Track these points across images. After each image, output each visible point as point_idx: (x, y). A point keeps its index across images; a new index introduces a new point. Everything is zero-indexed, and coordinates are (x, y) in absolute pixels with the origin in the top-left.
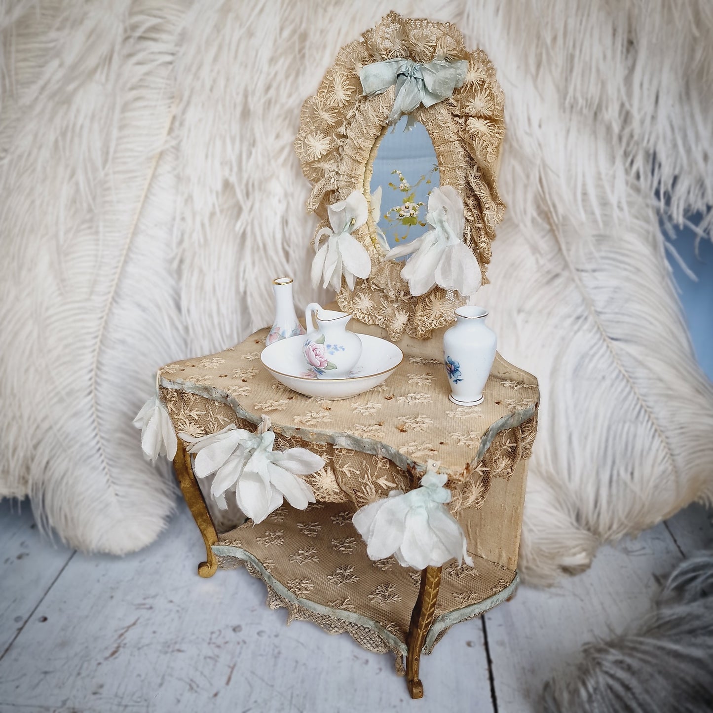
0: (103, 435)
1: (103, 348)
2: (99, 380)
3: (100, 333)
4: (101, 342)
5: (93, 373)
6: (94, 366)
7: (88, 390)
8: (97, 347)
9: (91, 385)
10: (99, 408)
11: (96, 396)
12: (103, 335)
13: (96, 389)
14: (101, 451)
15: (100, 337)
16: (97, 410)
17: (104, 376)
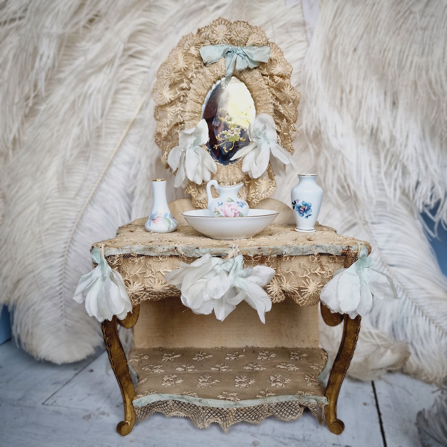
0: (66, 285)
1: (77, 230)
2: (70, 250)
3: (77, 221)
4: (77, 226)
5: (67, 245)
6: (69, 240)
7: (62, 254)
8: (73, 229)
9: (64, 252)
10: (67, 267)
11: (66, 259)
12: (79, 222)
13: (67, 255)
14: (62, 295)
15: (76, 223)
16: (65, 268)
17: (74, 248)
